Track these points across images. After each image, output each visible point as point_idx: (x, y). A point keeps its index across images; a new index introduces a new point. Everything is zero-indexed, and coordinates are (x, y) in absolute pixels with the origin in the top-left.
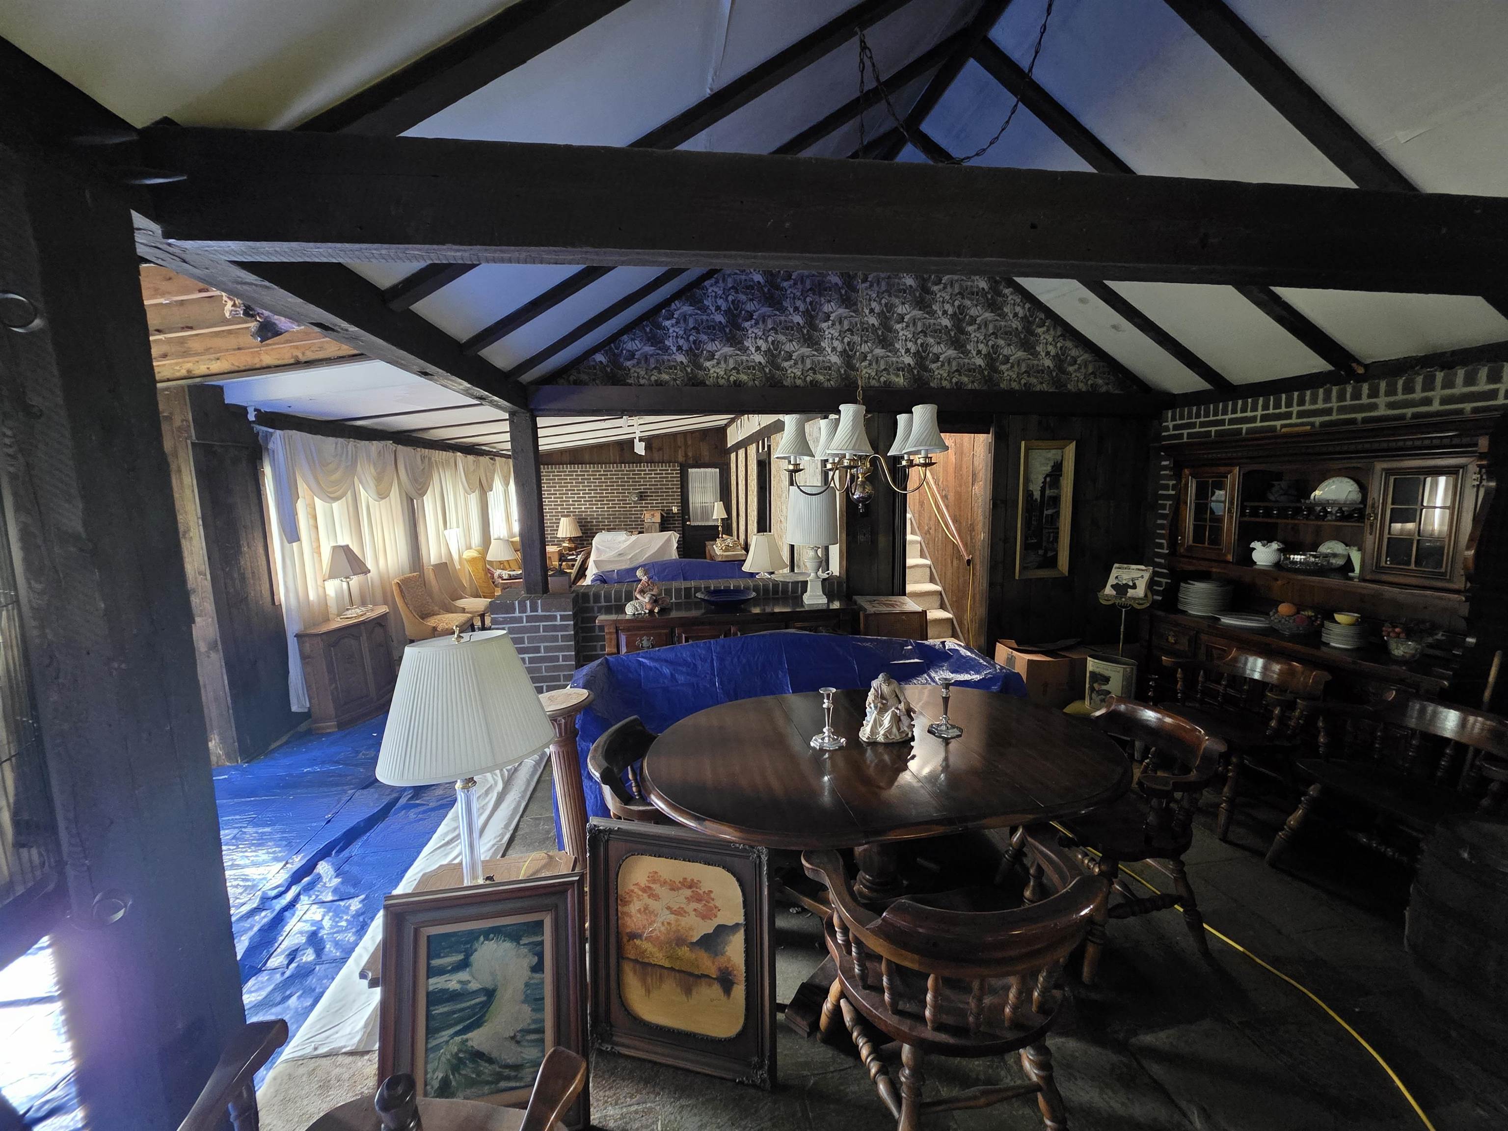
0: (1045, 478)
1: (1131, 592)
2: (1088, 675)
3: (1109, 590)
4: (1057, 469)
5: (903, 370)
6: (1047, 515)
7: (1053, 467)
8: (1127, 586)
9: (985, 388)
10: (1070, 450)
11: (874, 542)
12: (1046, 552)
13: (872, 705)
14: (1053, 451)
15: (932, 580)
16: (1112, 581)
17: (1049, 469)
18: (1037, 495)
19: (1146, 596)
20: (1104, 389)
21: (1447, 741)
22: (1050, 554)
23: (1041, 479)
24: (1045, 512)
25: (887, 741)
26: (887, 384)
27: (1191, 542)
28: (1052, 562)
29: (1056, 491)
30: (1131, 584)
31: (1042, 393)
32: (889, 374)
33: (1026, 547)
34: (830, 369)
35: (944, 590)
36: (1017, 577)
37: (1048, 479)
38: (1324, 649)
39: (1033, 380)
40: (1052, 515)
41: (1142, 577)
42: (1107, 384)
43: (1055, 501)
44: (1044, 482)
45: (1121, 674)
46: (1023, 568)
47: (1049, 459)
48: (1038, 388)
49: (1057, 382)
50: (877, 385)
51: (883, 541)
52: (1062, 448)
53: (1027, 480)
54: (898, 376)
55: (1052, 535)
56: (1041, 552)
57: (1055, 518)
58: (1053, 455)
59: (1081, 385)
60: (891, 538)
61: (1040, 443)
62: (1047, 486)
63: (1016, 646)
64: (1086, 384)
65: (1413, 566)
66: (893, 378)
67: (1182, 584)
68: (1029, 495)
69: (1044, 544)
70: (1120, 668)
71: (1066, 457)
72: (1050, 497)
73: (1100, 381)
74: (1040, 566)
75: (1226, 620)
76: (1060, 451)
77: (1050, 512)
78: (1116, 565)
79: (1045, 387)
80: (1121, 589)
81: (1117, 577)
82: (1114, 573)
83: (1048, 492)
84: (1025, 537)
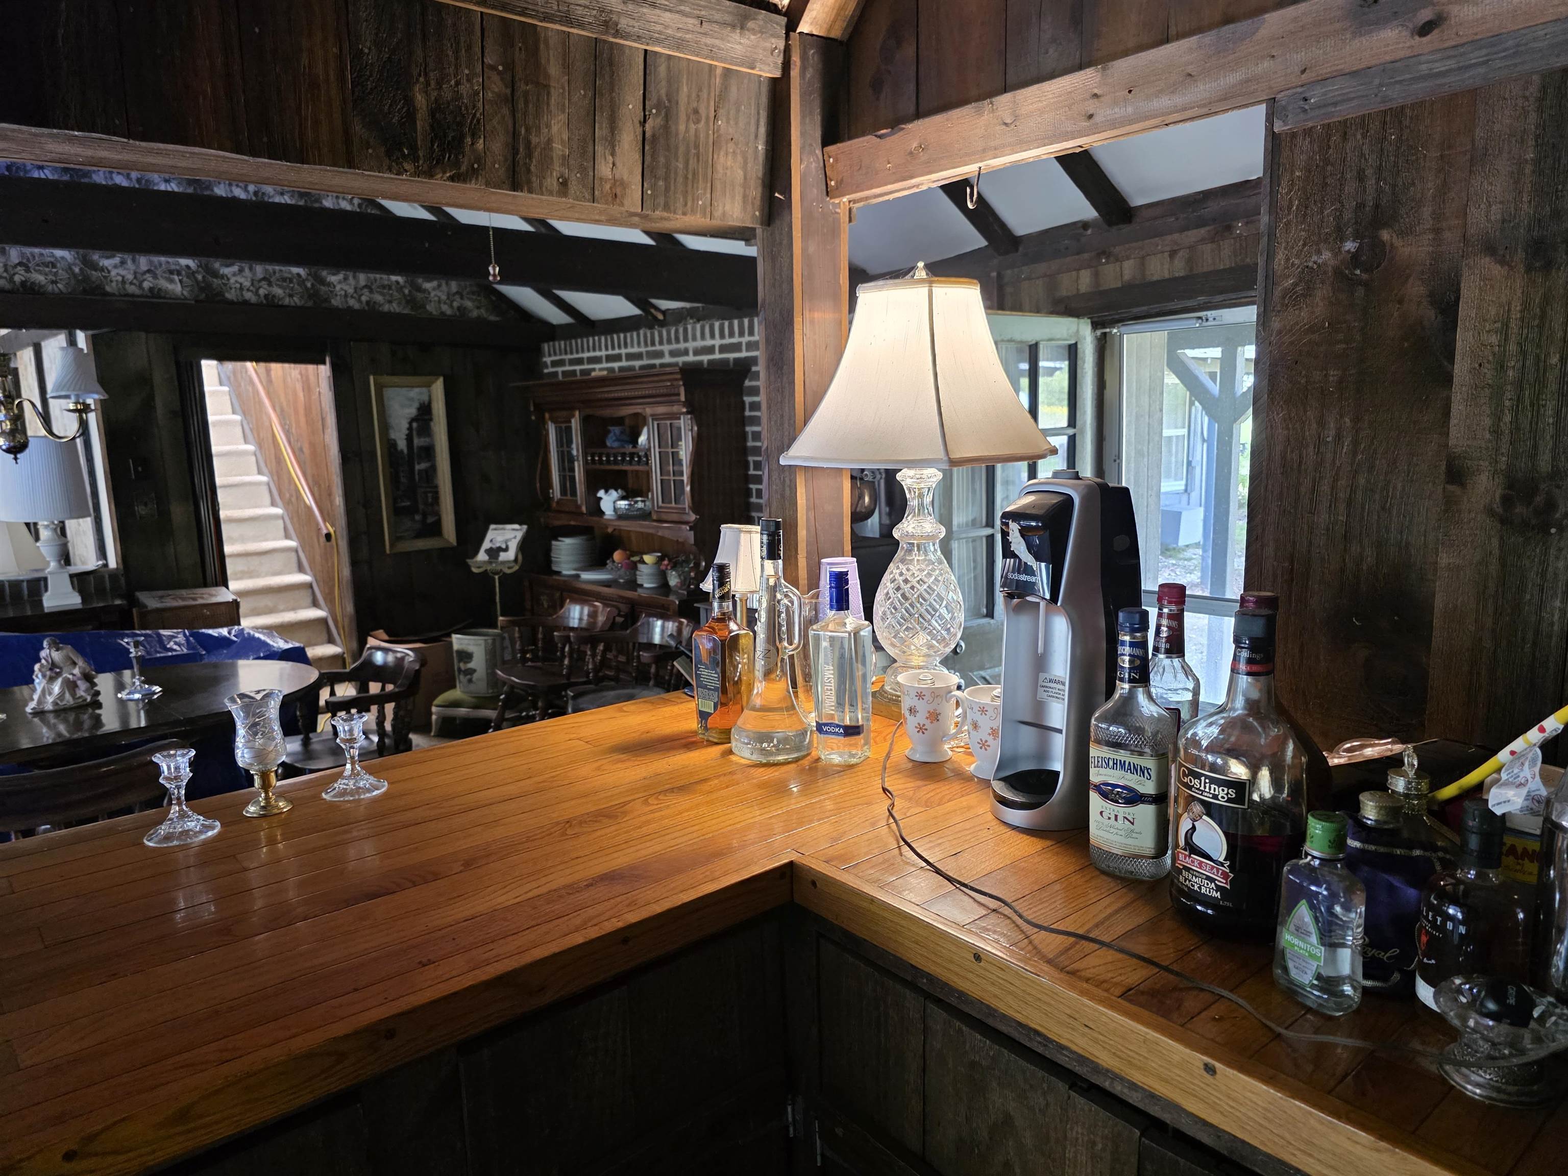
0: (410, 423)
1: (503, 556)
2: (455, 655)
3: (482, 556)
4: (425, 411)
5: (179, 274)
6: (420, 471)
7: (419, 409)
8: (500, 549)
9: (310, 304)
10: (438, 388)
11: (164, 514)
12: (425, 515)
13: (40, 676)
14: (417, 390)
15: (301, 569)
16: (486, 545)
17: (412, 411)
18: (402, 445)
19: (516, 560)
20: (475, 314)
21: (656, 645)
22: (430, 520)
23: (405, 425)
24: (417, 467)
25: (56, 707)
26: (155, 293)
27: (559, 496)
28: (435, 529)
29: (427, 440)
30: (504, 546)
31: (390, 315)
32: (155, 277)
33: (397, 511)
34: (54, 266)
35: (316, 580)
36: (388, 552)
37: (415, 425)
38: (639, 590)
39: (379, 298)
40: (426, 471)
41: (515, 537)
42: (478, 308)
43: (428, 452)
44: (410, 428)
45: (483, 646)
46: (395, 540)
47: (412, 399)
48: (386, 308)
49: (411, 301)
50: (138, 292)
51: (179, 512)
52: (428, 385)
53: (385, 427)
54: (172, 281)
55: (430, 495)
56: (418, 517)
57: (431, 473)
58: (417, 394)
59: (445, 308)
60: (192, 508)
61: (395, 379)
62: (415, 433)
63: (386, 637)
64: (451, 306)
65: (673, 505)
66: (164, 284)
67: (554, 543)
68: (391, 446)
69: (421, 507)
70: (480, 640)
71: (434, 397)
72: (421, 448)
73: (469, 304)
74: (419, 535)
75: (586, 576)
76: (424, 390)
77: (423, 466)
78: (492, 526)
79: (395, 308)
80: (493, 553)
81: (491, 541)
82: (490, 535)
83: (417, 442)
84: (394, 501)
